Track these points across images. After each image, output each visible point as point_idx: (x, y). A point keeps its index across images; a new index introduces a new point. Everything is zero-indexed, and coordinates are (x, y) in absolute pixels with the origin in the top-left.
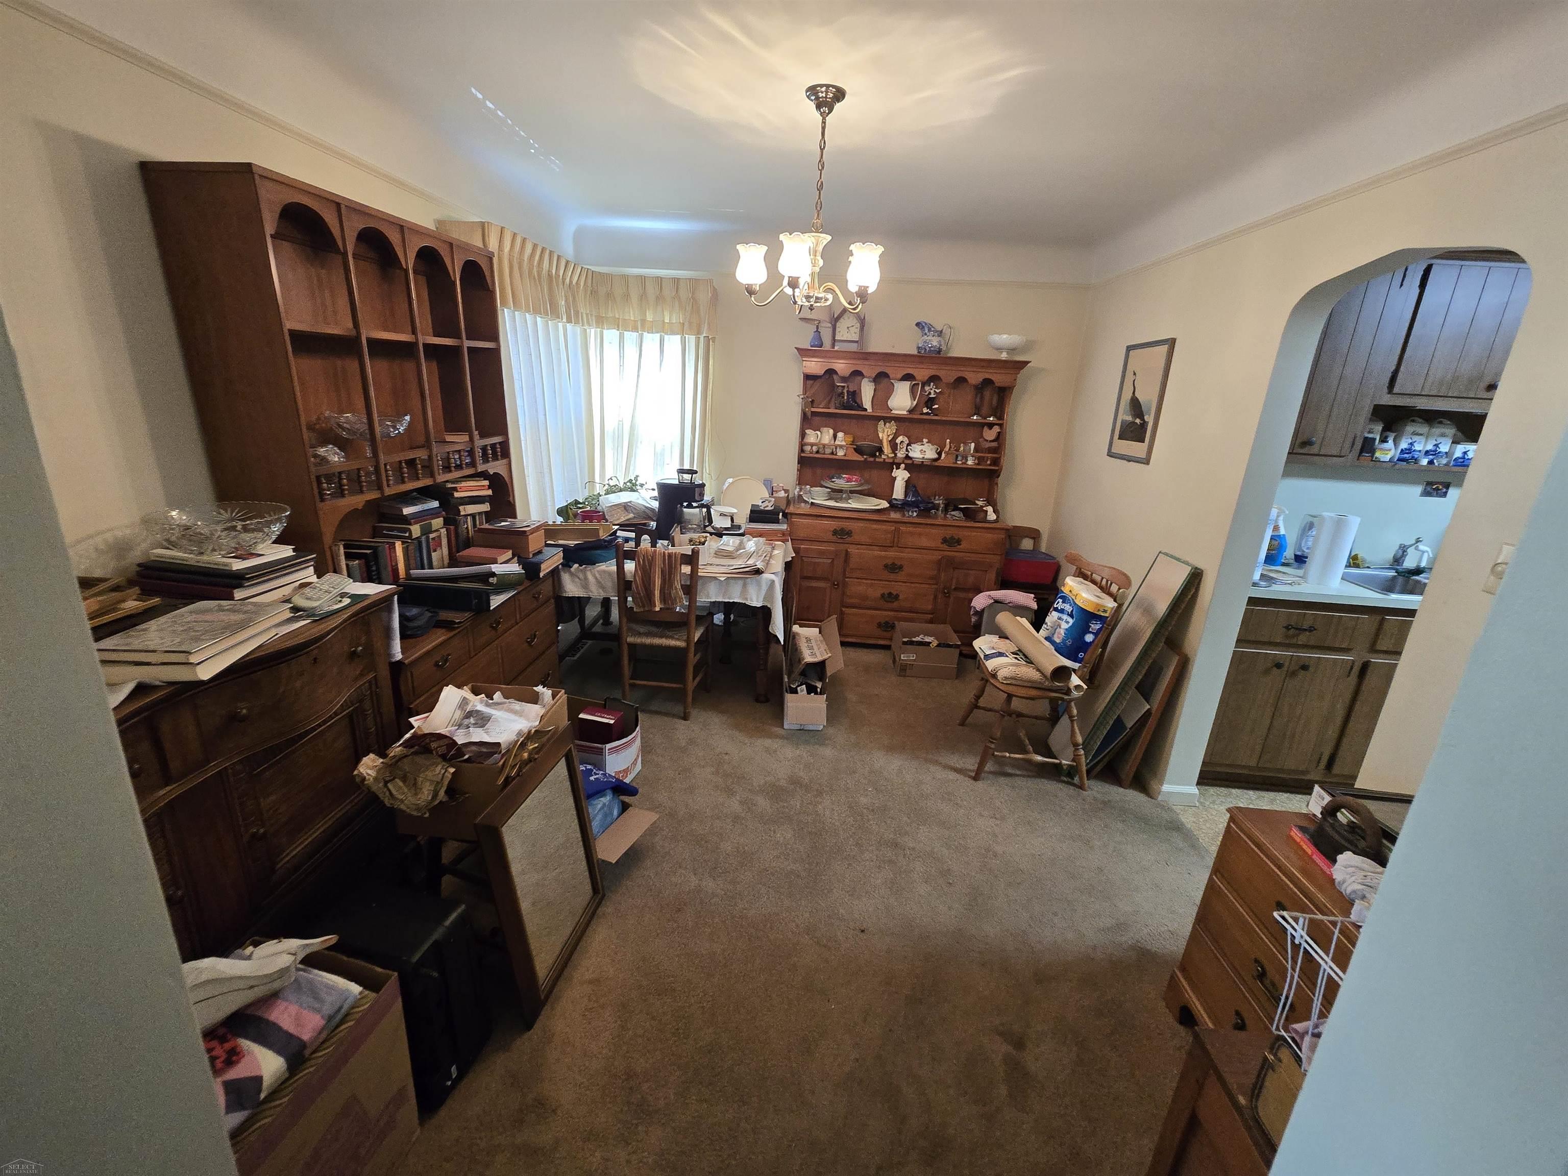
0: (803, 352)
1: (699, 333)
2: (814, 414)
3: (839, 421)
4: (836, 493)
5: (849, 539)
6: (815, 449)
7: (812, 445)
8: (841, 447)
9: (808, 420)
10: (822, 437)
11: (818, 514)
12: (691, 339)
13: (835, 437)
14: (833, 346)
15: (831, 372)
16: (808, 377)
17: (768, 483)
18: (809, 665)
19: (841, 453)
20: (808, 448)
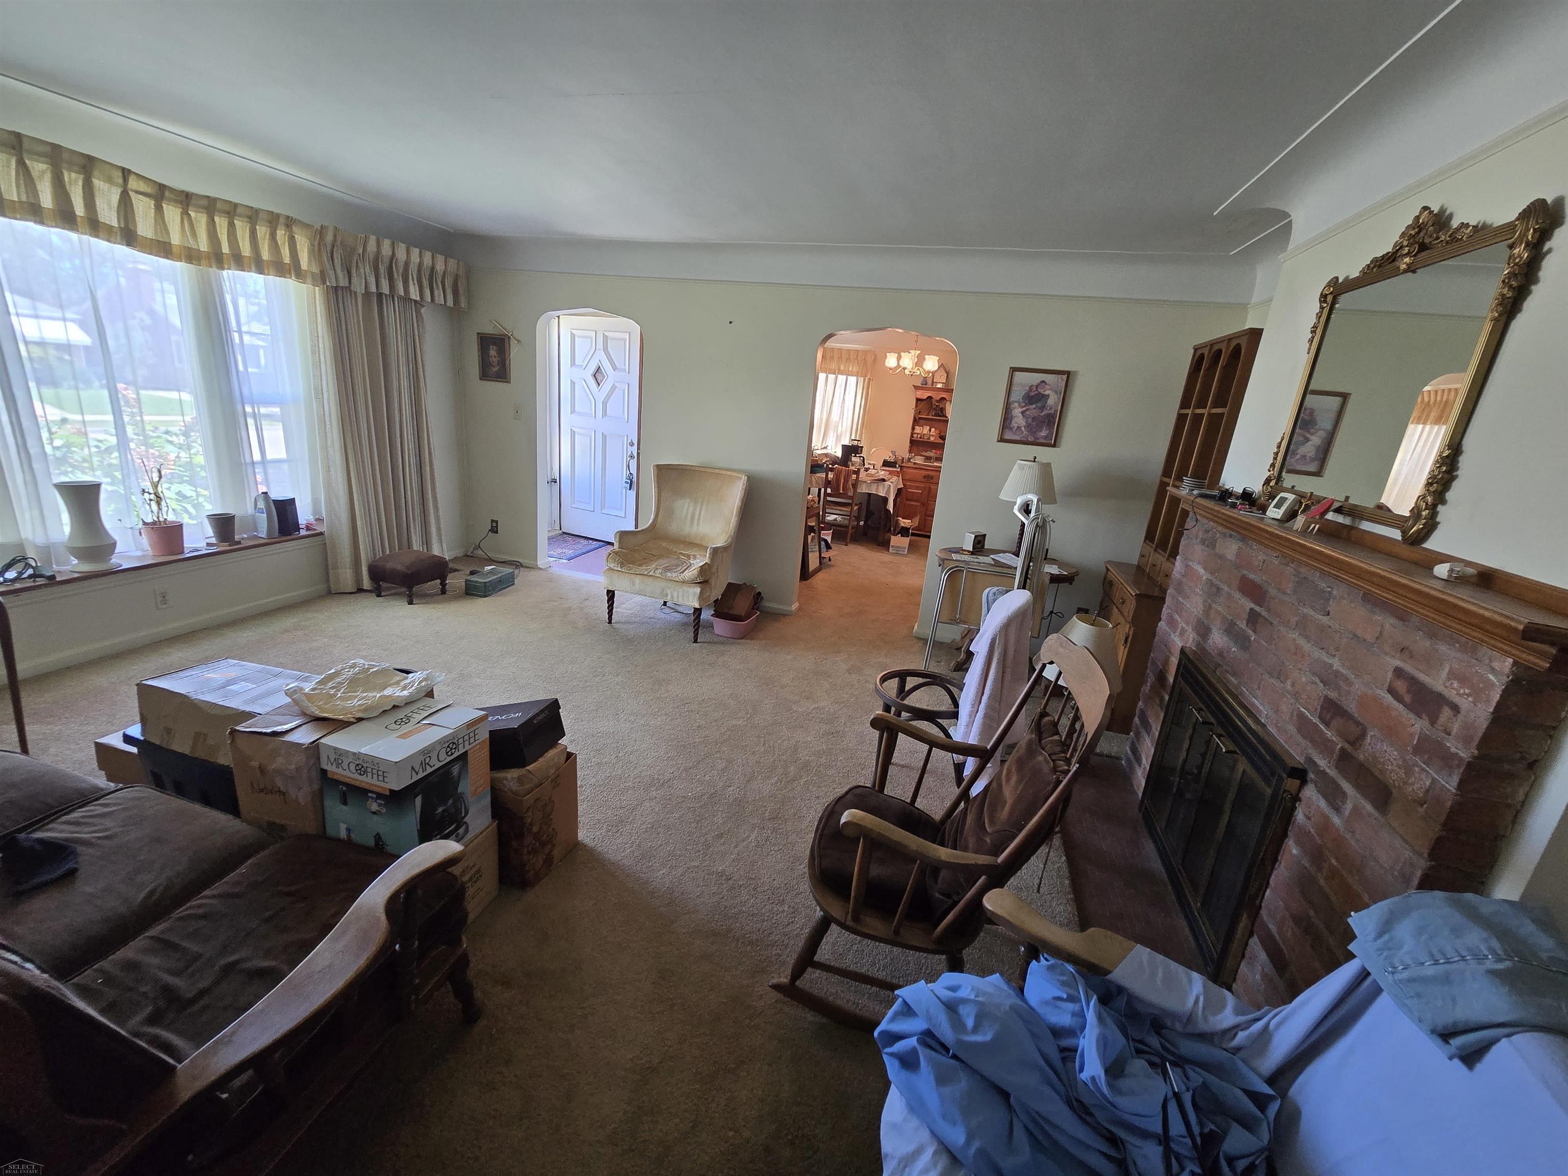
0: (916, 388)
1: (866, 376)
2: (920, 418)
3: (934, 423)
4: (928, 458)
5: (932, 481)
6: (919, 436)
7: (918, 434)
8: (933, 436)
9: (916, 422)
10: (924, 431)
11: (917, 467)
12: (861, 379)
13: (930, 430)
14: (932, 385)
15: (930, 398)
16: (918, 400)
17: (893, 453)
18: (903, 527)
19: (932, 439)
20: (915, 435)
